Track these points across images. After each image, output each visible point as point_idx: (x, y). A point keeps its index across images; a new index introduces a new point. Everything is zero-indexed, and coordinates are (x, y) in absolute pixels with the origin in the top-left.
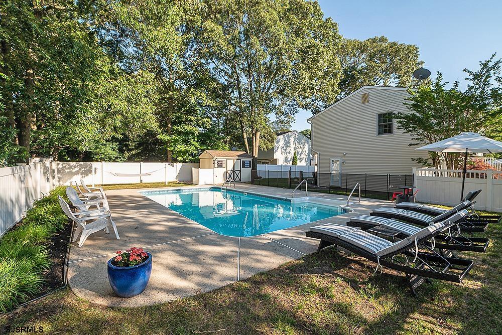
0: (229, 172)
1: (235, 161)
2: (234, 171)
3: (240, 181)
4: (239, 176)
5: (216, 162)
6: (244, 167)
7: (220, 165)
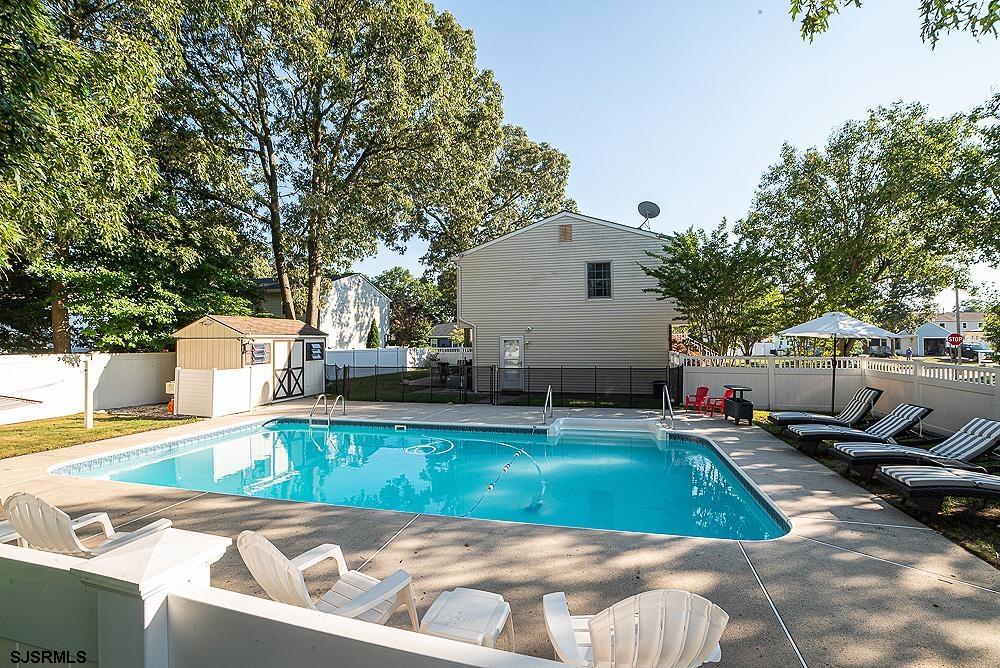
0: (279, 373)
1: (292, 343)
2: (289, 371)
3: (303, 393)
4: (300, 382)
5: (248, 348)
6: (312, 359)
7: (258, 356)
